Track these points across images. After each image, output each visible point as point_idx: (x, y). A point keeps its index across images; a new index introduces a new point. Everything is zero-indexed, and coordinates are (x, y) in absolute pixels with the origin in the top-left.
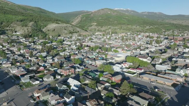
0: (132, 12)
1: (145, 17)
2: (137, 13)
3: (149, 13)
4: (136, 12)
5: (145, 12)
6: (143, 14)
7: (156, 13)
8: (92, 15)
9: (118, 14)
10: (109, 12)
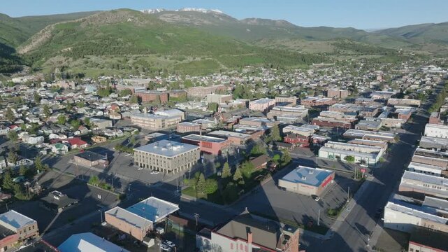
0: (221, 19)
1: (248, 30)
2: (234, 20)
3: (260, 20)
4: (230, 18)
5: (253, 19)
6: (249, 23)
7: (274, 21)
8: (83, 26)
9: (152, 24)
10: (129, 20)
